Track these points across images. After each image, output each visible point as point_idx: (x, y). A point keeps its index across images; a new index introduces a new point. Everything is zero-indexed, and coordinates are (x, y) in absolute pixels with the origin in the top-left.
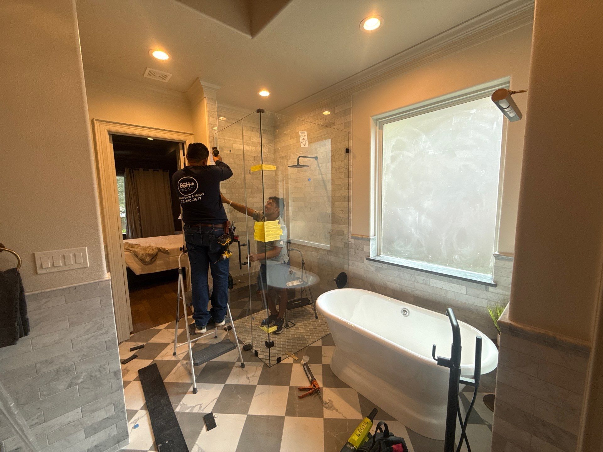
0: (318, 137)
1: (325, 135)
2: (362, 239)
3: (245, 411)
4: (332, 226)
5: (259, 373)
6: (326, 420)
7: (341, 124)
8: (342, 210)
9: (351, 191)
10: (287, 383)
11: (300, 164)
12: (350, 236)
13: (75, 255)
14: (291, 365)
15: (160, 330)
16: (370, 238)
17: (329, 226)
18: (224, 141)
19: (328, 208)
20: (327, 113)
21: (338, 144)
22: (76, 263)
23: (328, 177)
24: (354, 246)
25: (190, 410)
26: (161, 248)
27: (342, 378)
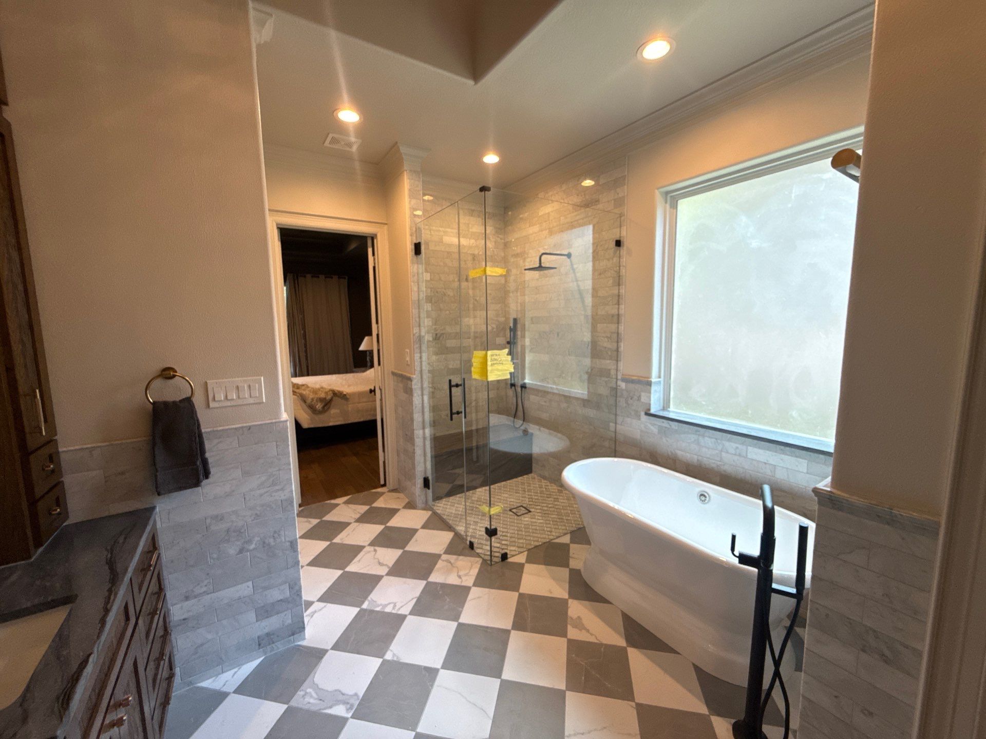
0: (572, 222)
1: (583, 219)
2: (639, 382)
3: (456, 618)
4: (592, 361)
5: (475, 571)
6: (571, 642)
7: (608, 201)
8: (607, 337)
9: (622, 307)
10: (515, 588)
11: (543, 265)
12: (619, 377)
13: (249, 386)
14: (521, 566)
15: (337, 505)
16: (651, 381)
17: (587, 362)
18: (431, 232)
19: (585, 333)
20: (588, 183)
21: (604, 233)
22: (251, 397)
23: (588, 284)
24: (625, 393)
25: (382, 608)
26: (337, 391)
27: (598, 589)
